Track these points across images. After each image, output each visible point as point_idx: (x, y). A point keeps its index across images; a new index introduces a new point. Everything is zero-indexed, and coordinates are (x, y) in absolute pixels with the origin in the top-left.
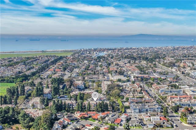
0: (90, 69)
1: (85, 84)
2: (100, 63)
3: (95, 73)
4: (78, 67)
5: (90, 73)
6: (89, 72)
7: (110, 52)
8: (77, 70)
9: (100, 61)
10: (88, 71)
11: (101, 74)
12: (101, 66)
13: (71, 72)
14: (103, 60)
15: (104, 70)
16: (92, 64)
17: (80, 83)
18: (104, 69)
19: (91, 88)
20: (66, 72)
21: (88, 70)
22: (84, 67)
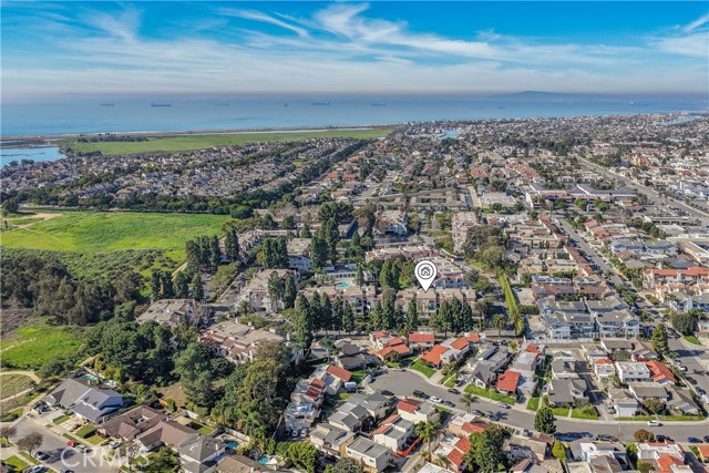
0: (423, 172)
1: (408, 220)
2: (448, 157)
3: (434, 183)
4: (397, 167)
5: (424, 186)
6: (422, 181)
7: (469, 128)
8: (394, 176)
9: (447, 151)
10: (419, 179)
11: (449, 186)
12: (451, 164)
13: (381, 179)
14: (455, 149)
15: (458, 176)
16: (430, 158)
17: (393, 217)
18: (457, 172)
19: (425, 230)
20: (368, 181)
21: (420, 175)
22: (410, 168)
